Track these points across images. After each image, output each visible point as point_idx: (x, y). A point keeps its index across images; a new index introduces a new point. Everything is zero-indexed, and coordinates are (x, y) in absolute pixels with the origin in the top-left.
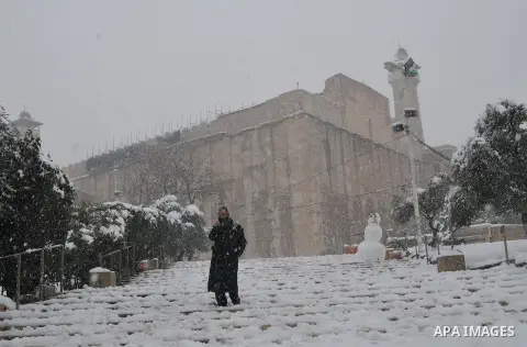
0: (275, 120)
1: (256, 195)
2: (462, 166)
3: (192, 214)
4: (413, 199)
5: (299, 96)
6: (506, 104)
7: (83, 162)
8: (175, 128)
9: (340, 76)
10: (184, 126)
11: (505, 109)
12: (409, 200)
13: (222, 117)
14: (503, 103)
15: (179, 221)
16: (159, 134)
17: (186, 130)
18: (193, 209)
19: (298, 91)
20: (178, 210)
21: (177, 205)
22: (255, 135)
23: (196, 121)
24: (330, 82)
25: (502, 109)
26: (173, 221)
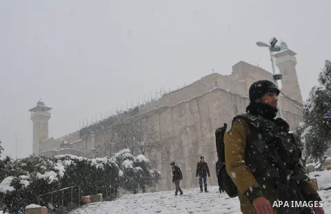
0: (200, 95)
2: (310, 110)
3: (141, 161)
5: (214, 77)
7: (77, 131)
8: (135, 105)
9: (242, 63)
10: (141, 103)
13: (165, 95)
15: (131, 167)
16: (125, 109)
17: (142, 106)
18: (141, 157)
19: (214, 74)
20: (130, 159)
21: (130, 155)
22: (187, 105)
23: (148, 99)
24: (235, 67)
26: (127, 167)
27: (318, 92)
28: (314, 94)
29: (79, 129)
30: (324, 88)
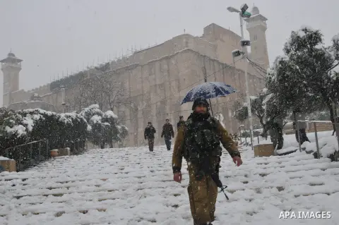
0: (171, 55)
1: (159, 104)
2: (273, 78)
3: (109, 117)
4: (247, 104)
5: (187, 36)
6: (305, 30)
7: (48, 84)
9: (213, 24)
10: (112, 60)
11: (304, 34)
12: (245, 104)
13: (136, 53)
14: (303, 30)
15: (100, 122)
16: (96, 65)
17: (113, 62)
18: (110, 113)
19: (184, 34)
20: (99, 114)
21: (99, 110)
22: (157, 65)
23: (120, 56)
24: (207, 29)
25: (302, 34)
26: (95, 122)
27: (281, 62)
28: (278, 64)
29: (50, 83)
30: (287, 58)
